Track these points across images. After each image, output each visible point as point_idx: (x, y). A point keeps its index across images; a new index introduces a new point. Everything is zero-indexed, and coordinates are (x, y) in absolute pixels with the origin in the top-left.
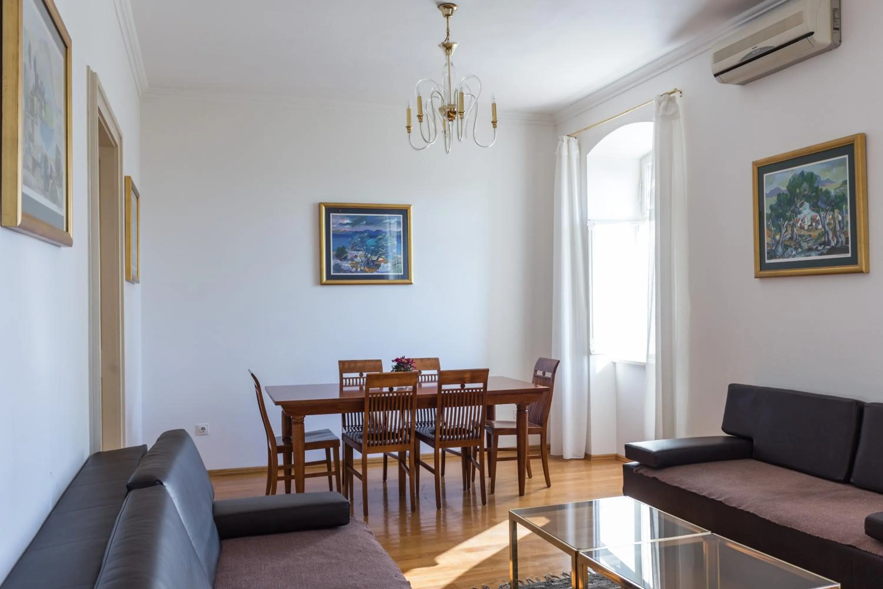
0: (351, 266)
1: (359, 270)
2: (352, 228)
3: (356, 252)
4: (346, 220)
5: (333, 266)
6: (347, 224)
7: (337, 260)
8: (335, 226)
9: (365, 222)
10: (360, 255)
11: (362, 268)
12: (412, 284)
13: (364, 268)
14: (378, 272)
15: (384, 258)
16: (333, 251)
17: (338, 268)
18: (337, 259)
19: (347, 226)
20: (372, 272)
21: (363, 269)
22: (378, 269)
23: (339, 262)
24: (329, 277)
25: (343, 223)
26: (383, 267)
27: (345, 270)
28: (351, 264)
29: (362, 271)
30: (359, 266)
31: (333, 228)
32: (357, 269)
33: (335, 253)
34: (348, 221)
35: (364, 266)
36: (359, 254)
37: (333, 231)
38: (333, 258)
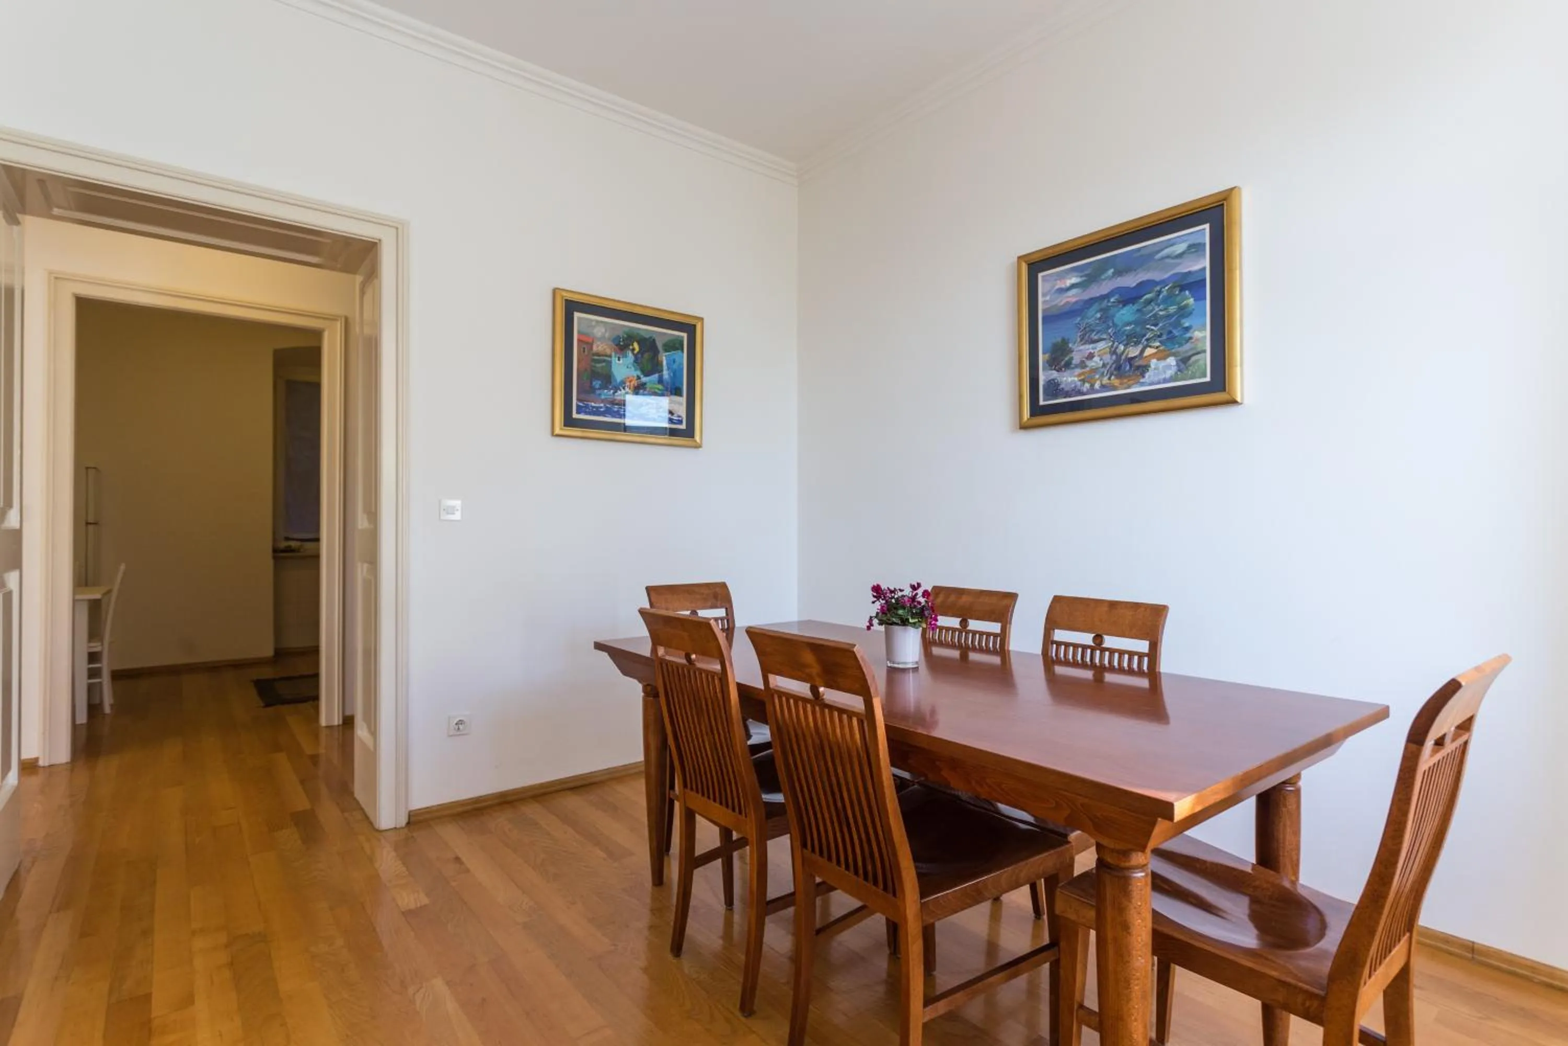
0: (1080, 380)
1: (1097, 386)
2: (1084, 291)
3: (1091, 346)
4: (1070, 279)
5: (1044, 386)
6: (1073, 286)
7: (1051, 372)
8: (1048, 298)
9: (1112, 271)
10: (1100, 351)
11: (1105, 381)
12: (1234, 402)
13: (1109, 379)
14: (1143, 384)
15: (1157, 347)
16: (1044, 353)
17: (1054, 389)
18: (1052, 370)
19: (1074, 291)
20: (1129, 387)
21: (1108, 381)
22: (1144, 377)
23: (1054, 374)
24: (1036, 410)
25: (1063, 286)
26: (1155, 369)
27: (1067, 392)
28: (1079, 375)
29: (1104, 387)
30: (1097, 376)
31: (1044, 302)
32: (1092, 386)
33: (1047, 356)
34: (1074, 280)
35: (1108, 376)
36: (1098, 349)
37: (1044, 311)
38: (1044, 369)
